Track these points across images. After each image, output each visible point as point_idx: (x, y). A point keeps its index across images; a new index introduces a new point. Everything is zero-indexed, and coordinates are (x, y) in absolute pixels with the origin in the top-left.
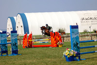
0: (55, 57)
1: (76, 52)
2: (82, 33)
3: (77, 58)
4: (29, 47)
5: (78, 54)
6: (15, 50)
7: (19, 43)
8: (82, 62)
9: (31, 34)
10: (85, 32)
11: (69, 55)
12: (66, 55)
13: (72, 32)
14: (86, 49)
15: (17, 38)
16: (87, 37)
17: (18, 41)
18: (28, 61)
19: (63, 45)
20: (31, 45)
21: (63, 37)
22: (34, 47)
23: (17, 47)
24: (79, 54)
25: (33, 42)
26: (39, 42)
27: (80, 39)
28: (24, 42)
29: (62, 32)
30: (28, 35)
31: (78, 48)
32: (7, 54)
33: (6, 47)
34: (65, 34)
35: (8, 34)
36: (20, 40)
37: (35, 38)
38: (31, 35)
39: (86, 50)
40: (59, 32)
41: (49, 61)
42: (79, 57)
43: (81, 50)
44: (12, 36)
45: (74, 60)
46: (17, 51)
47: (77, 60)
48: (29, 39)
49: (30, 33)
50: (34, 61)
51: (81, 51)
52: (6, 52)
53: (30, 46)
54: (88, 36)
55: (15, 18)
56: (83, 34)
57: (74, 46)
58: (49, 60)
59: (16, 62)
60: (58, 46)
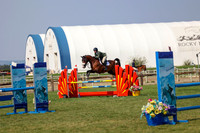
0: (125, 116)
1: (168, 107)
2: (181, 67)
3: (171, 118)
4: (71, 96)
5: (173, 111)
6: (42, 101)
7: (49, 88)
8: (181, 126)
9: (76, 70)
10: (188, 65)
11: (153, 111)
12: (148, 112)
13: (160, 66)
14: (188, 100)
15: (46, 76)
16: (190, 76)
17: (49, 84)
18: (70, 125)
19: (142, 92)
20: (76, 92)
21: (142, 76)
22: (81, 96)
23: (46, 95)
24: (175, 110)
25: (80, 85)
26: (92, 86)
27: (177, 80)
28: (60, 86)
29: (138, 65)
30: (69, 71)
31: (173, 97)
32: (26, 109)
33: (24, 96)
34: (145, 69)
35: (28, 70)
36: (52, 81)
37: (82, 77)
38: (75, 72)
39: (189, 103)
40: (134, 65)
41: (112, 125)
42: (175, 117)
43: (178, 102)
44: (37, 73)
45: (164, 123)
46: (47, 104)
47: (169, 123)
48: (71, 79)
49: (73, 67)
50: (82, 124)
51: (180, 104)
52: (24, 106)
53: (74, 93)
54: (193, 73)
55: (42, 36)
56: (183, 70)
57: (164, 94)
58: (112, 122)
59: (43, 126)
60: (130, 94)
